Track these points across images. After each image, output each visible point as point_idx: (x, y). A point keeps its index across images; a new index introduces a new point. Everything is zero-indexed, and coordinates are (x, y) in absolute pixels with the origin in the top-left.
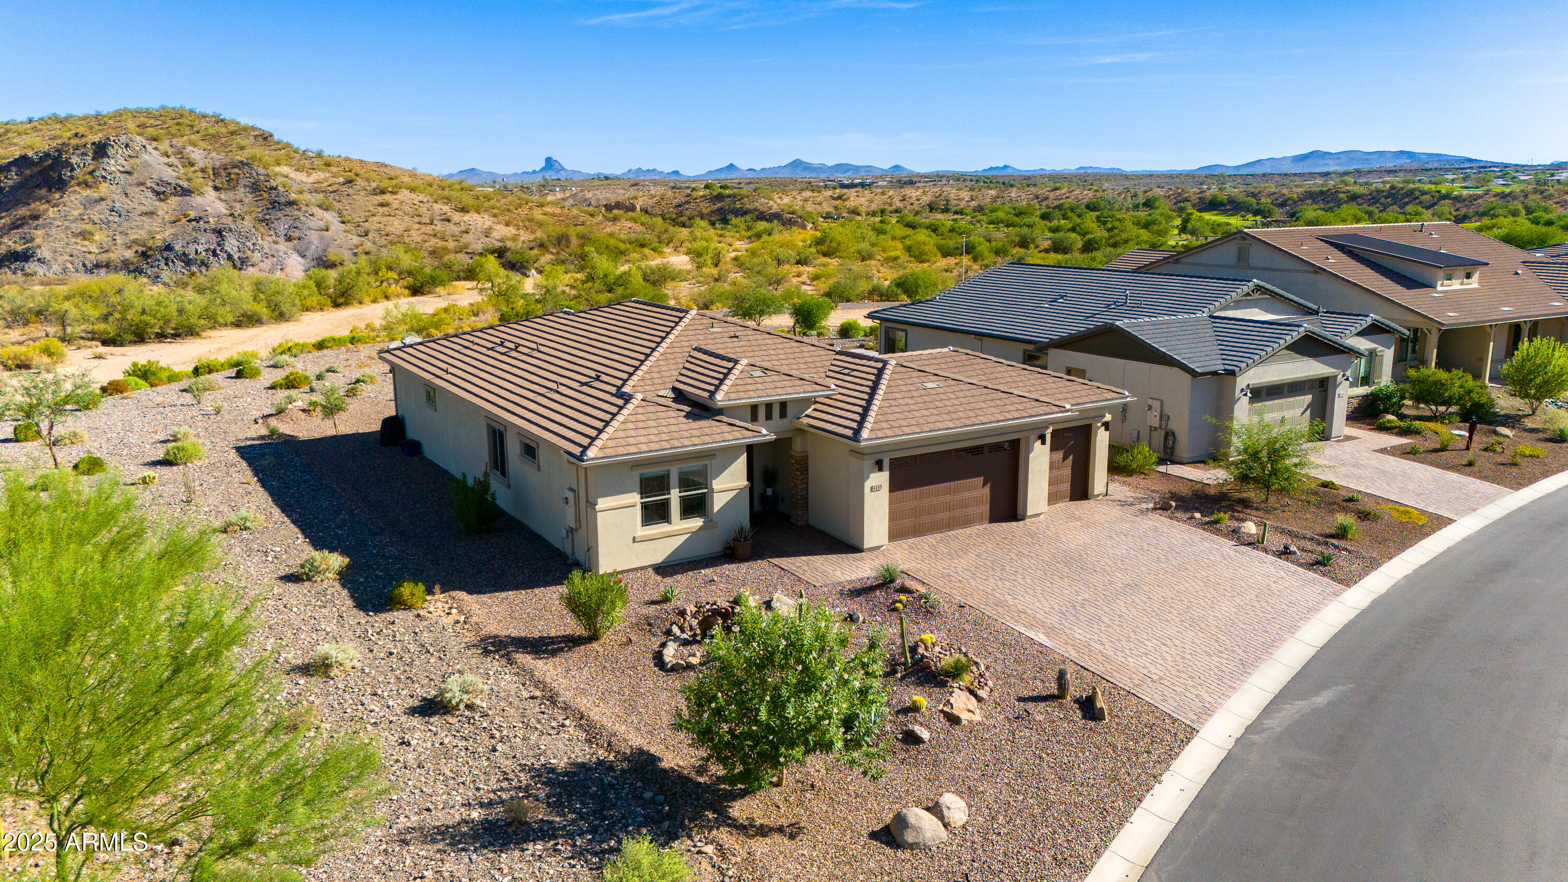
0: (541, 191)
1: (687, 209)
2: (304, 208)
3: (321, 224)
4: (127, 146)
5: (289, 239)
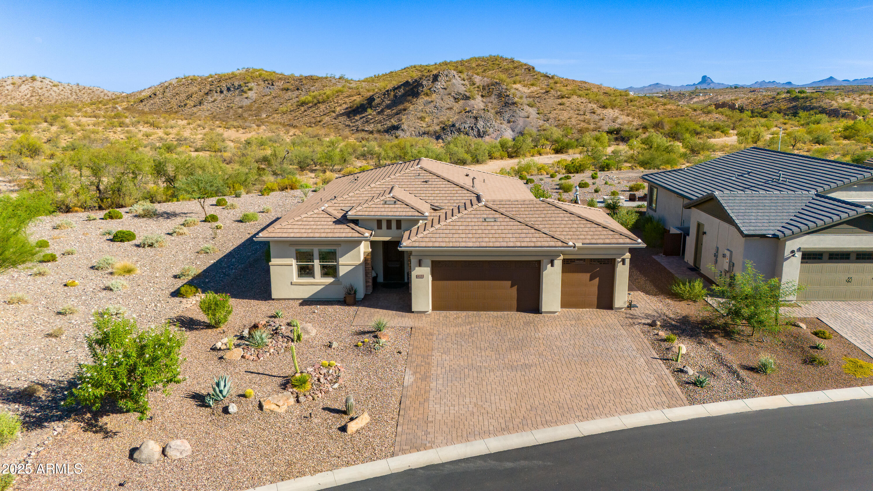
0: (690, 96)
1: (771, 106)
2: (520, 106)
3: (526, 114)
4: (447, 76)
5: (509, 122)
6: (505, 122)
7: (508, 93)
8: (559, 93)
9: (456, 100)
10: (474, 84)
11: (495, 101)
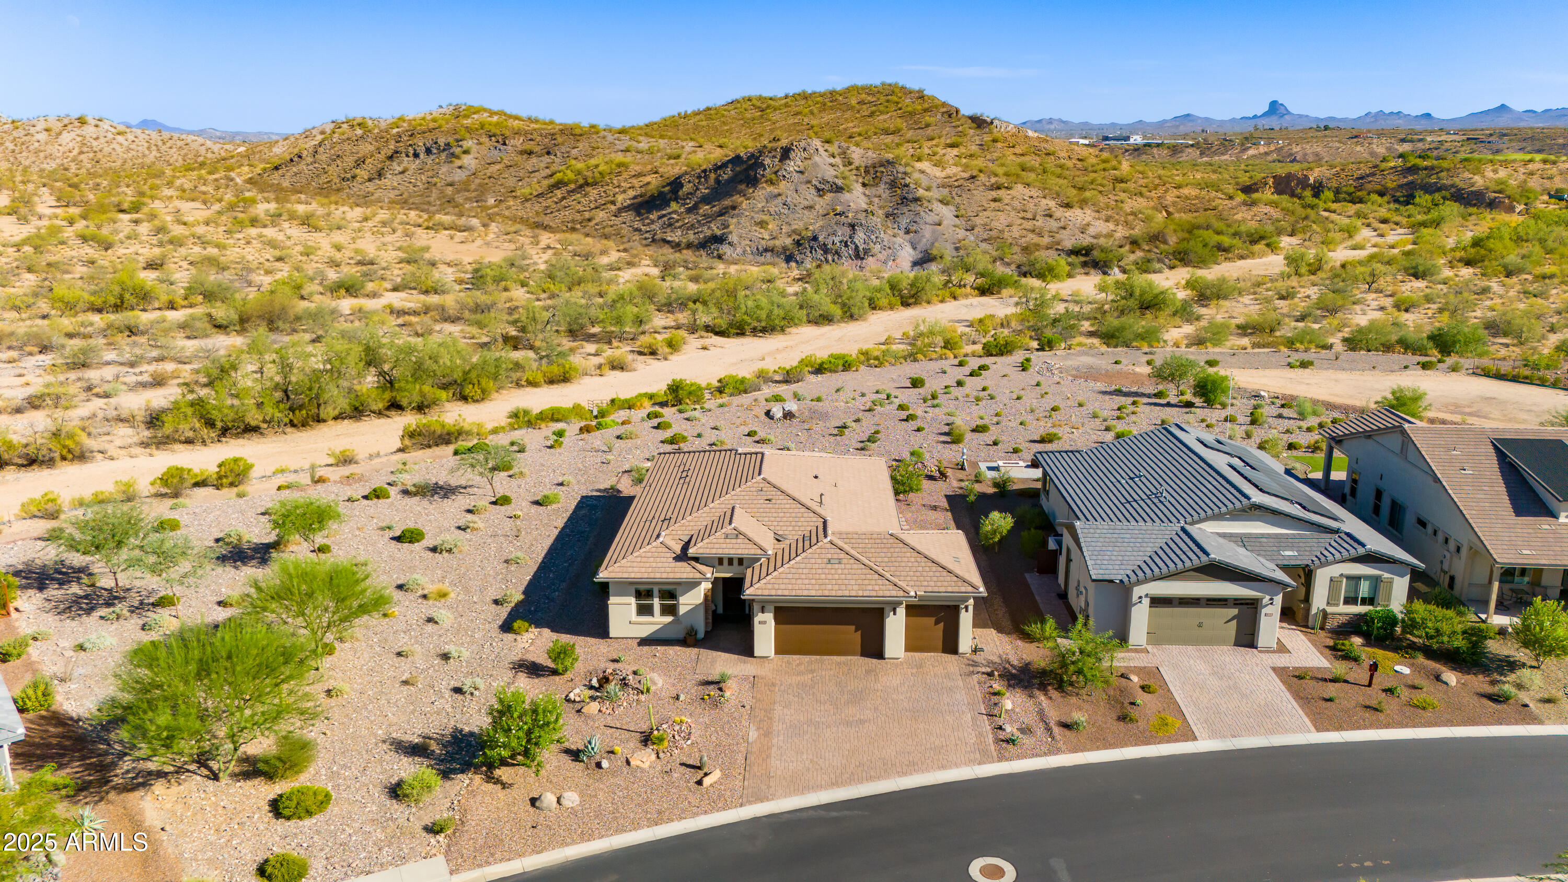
0: (1243, 144)
1: (1369, 183)
2: (926, 204)
3: (936, 219)
4: (805, 149)
5: (908, 232)
6: (901, 233)
7: (908, 180)
8: (993, 180)
9: (820, 192)
10: (850, 164)
11: (886, 194)
